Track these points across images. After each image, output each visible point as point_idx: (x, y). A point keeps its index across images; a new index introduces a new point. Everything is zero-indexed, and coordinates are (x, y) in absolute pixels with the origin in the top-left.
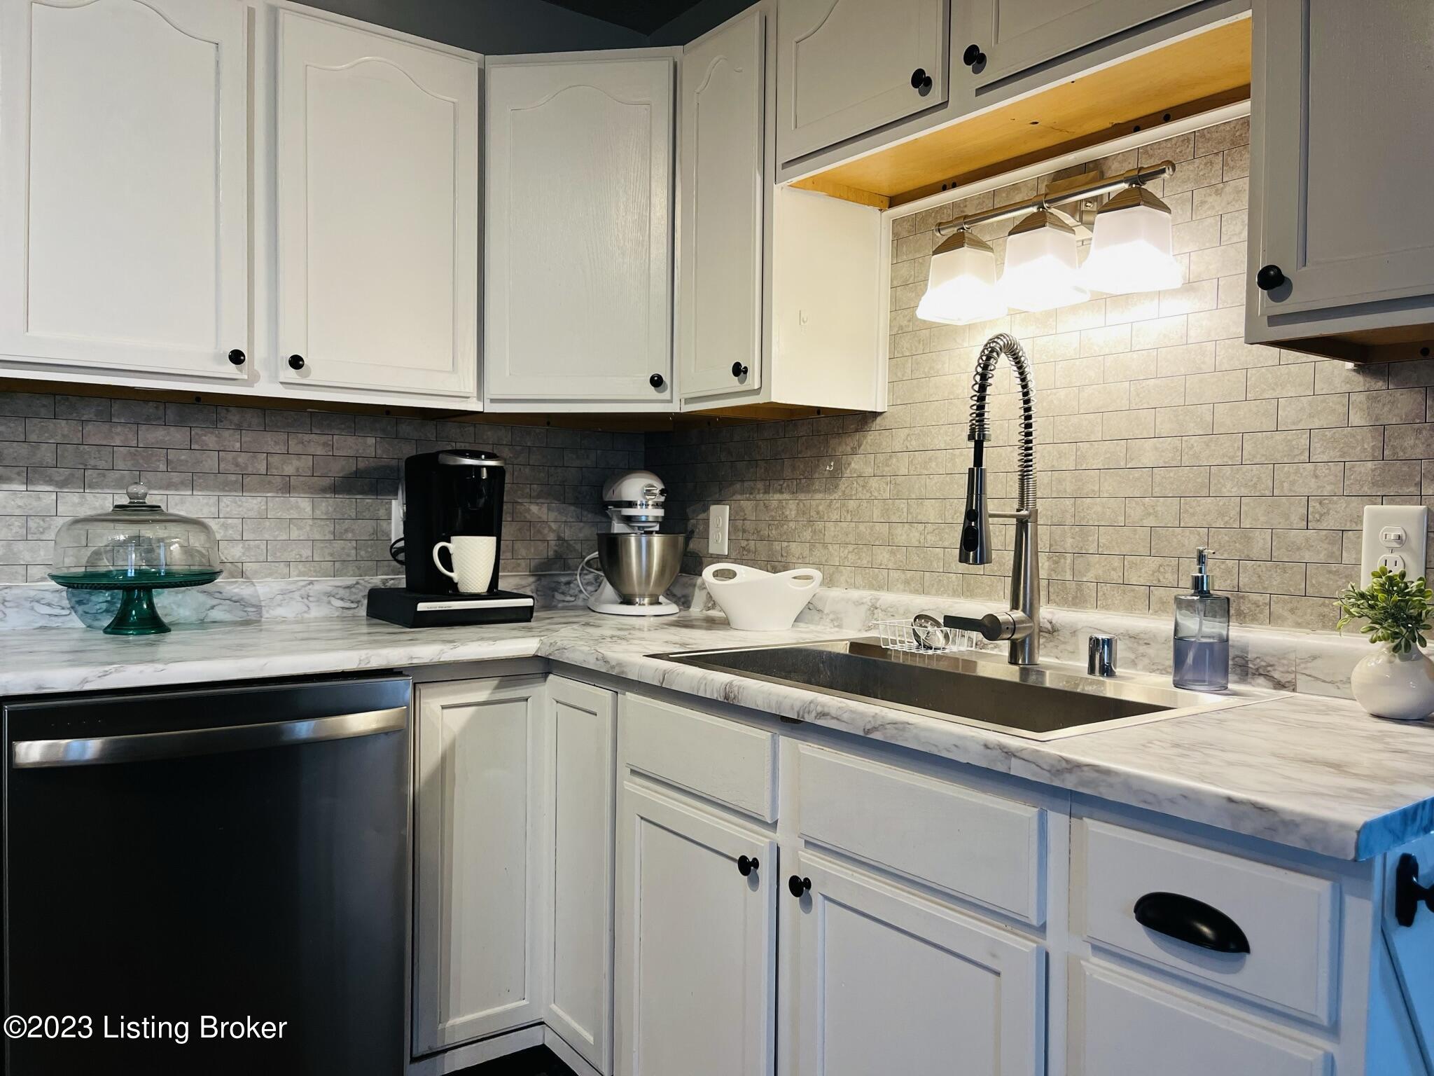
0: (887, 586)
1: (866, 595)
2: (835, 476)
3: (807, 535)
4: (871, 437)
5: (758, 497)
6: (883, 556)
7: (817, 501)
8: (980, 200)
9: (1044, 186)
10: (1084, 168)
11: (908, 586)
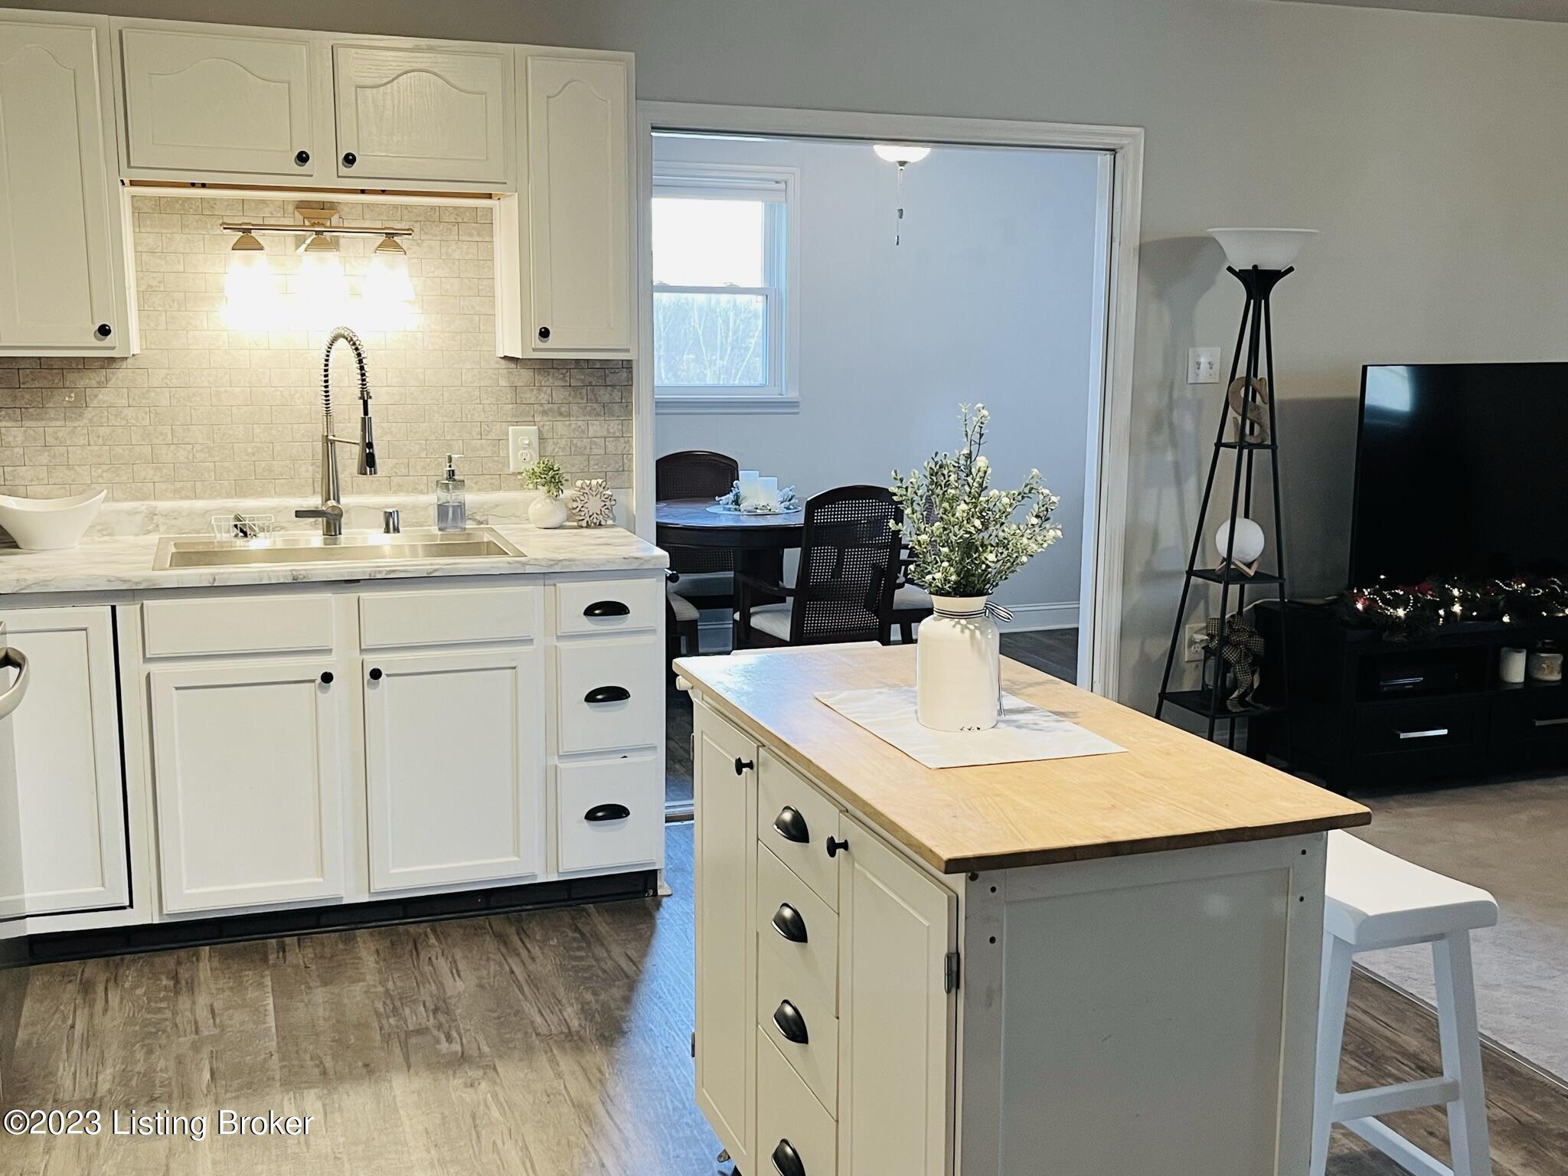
0: (155, 493)
1: (141, 505)
2: (79, 407)
3: (45, 458)
4: (119, 375)
6: (149, 472)
7: (55, 428)
8: (230, 203)
9: (290, 208)
10: (322, 206)
11: (178, 494)
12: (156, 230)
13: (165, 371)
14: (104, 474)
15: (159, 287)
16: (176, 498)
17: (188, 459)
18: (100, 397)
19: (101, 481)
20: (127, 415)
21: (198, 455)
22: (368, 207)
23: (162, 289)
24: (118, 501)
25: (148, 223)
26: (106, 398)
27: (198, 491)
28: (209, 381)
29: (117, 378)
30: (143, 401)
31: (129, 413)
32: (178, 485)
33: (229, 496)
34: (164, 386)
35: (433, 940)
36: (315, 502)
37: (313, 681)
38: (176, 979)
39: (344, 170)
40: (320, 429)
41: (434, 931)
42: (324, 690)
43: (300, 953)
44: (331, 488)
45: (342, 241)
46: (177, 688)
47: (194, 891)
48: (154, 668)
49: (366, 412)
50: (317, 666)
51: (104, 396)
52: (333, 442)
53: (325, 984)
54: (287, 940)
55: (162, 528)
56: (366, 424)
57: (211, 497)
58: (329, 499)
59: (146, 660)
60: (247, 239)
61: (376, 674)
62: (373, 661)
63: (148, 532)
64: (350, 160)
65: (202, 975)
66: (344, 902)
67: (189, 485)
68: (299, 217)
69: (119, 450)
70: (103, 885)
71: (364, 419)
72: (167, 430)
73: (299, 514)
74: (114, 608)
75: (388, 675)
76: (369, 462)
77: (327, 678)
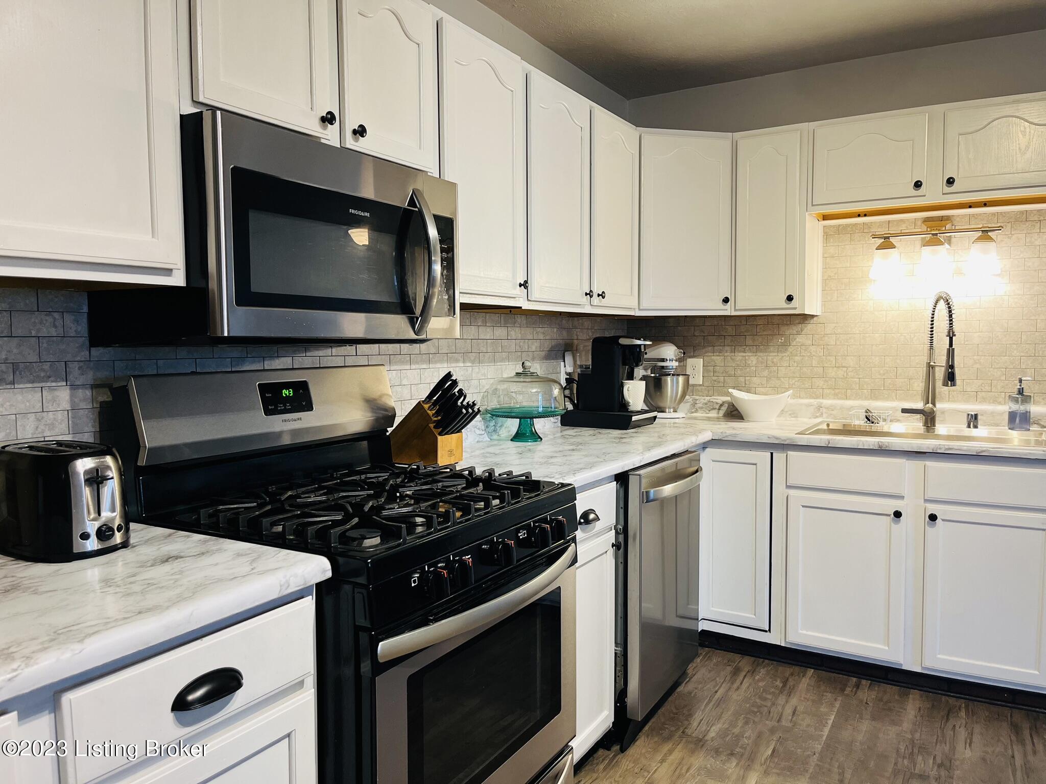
0: (823, 397)
1: (814, 401)
2: (786, 345)
3: (766, 373)
4: (809, 327)
5: (726, 354)
6: (820, 383)
7: (772, 357)
8: (881, 224)
9: (919, 223)
10: (942, 219)
11: (836, 396)
12: (836, 244)
13: (834, 325)
14: (796, 383)
15: (835, 276)
16: (835, 398)
17: (844, 376)
18: (797, 340)
19: (794, 387)
20: (811, 350)
21: (850, 374)
22: (973, 216)
23: (836, 278)
24: (802, 398)
25: (832, 240)
26: (800, 340)
27: (848, 395)
28: (860, 330)
29: (807, 329)
30: (821, 342)
31: (813, 348)
32: (837, 391)
33: (866, 399)
34: (834, 333)
36: (919, 405)
37: (889, 515)
38: (785, 683)
39: (948, 189)
40: (925, 359)
42: (897, 523)
43: (868, 693)
44: (930, 396)
45: (953, 240)
46: (803, 506)
47: (805, 632)
48: (792, 492)
49: (951, 344)
50: (897, 505)
51: (800, 339)
52: (933, 367)
53: (874, 718)
54: (864, 682)
55: (825, 415)
56: (951, 353)
57: (855, 399)
58: (928, 403)
59: (788, 487)
60: (886, 243)
61: (933, 518)
62: (933, 509)
63: (817, 417)
64: (950, 181)
65: (801, 686)
66: (903, 668)
67: (843, 391)
68: (924, 228)
69: (805, 369)
70: (755, 615)
71: (949, 350)
72: (832, 359)
73: (904, 411)
74: (772, 454)
75: (943, 520)
76: (950, 378)
77: (898, 514)
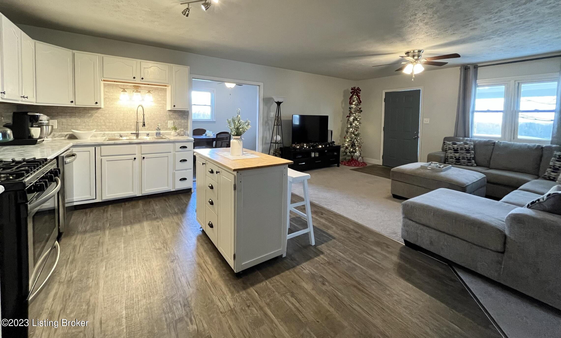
0: (105, 131)
1: (102, 133)
2: (92, 116)
3: (84, 124)
4: (99, 111)
5: (68, 119)
6: (104, 127)
7: (86, 120)
8: (121, 85)
9: (132, 86)
10: (138, 86)
11: (109, 131)
12: (108, 89)
13: (108, 111)
17: (112, 125)
19: (95, 128)
20: (100, 118)
22: (147, 87)
23: (108, 98)
24: (97, 132)
25: (106, 87)
27: (113, 130)
28: (116, 113)
30: (104, 115)
32: (110, 129)
33: (119, 131)
34: (108, 113)
35: (153, 201)
36: (135, 132)
37: (132, 159)
38: (104, 211)
39: (141, 80)
40: (136, 121)
41: (153, 200)
42: (134, 160)
43: (128, 205)
44: (137, 129)
45: (141, 92)
46: (107, 161)
47: (108, 195)
48: (102, 157)
49: (144, 117)
50: (134, 156)
51: (96, 114)
52: (138, 122)
53: (132, 209)
54: (126, 203)
55: (106, 136)
56: (144, 119)
57: (116, 131)
58: (137, 131)
59: (101, 156)
60: (124, 90)
61: (144, 158)
62: (143, 156)
63: (103, 137)
64: (143, 78)
65: (109, 209)
66: (137, 196)
67: (111, 129)
68: (134, 88)
69: (98, 123)
70: (90, 195)
72: (108, 120)
73: (131, 133)
74: (95, 147)
75: (146, 158)
76: (144, 125)
77: (135, 159)
